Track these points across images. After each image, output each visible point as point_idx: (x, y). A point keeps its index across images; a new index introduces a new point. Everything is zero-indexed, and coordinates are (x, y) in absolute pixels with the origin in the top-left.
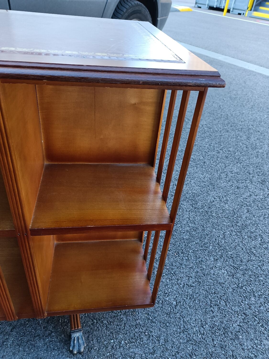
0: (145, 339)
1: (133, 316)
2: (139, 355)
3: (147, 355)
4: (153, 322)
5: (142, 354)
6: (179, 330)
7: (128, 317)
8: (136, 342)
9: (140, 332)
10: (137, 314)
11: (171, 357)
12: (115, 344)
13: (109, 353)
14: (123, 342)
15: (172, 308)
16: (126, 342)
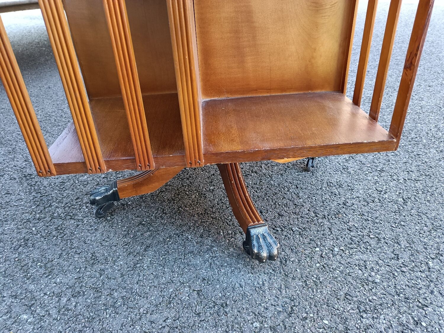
0: (373, 242)
1: (339, 218)
2: (373, 262)
3: (386, 261)
4: (377, 223)
5: (377, 260)
6: (425, 228)
7: (332, 221)
8: (359, 248)
9: (359, 235)
10: (345, 216)
11: (430, 260)
12: (324, 253)
13: (319, 264)
14: (336, 249)
15: (399, 205)
16: (341, 248)
